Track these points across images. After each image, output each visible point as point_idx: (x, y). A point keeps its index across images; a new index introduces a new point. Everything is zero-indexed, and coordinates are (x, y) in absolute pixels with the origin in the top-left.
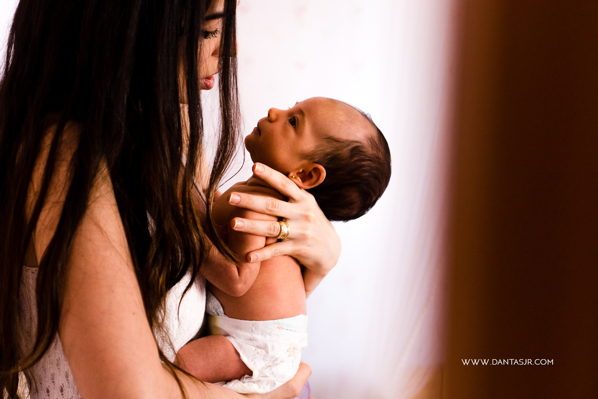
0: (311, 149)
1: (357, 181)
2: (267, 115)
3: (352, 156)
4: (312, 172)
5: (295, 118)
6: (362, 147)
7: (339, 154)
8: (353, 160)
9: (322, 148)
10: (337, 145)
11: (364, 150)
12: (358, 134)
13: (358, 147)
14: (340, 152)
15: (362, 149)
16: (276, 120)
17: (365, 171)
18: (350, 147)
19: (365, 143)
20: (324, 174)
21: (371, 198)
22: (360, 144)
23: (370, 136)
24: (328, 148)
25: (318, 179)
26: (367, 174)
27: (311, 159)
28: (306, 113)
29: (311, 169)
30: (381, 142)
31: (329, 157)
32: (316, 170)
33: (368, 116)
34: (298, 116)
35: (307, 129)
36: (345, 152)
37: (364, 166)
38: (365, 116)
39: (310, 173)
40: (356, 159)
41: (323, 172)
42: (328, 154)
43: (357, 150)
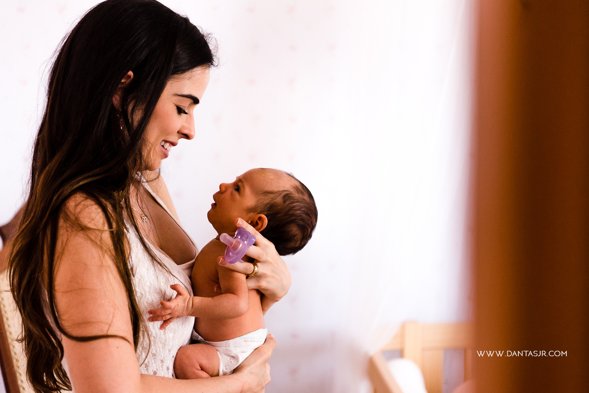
0: (254, 204)
1: (293, 218)
2: (219, 190)
3: (285, 202)
4: (258, 221)
5: (238, 186)
6: (291, 194)
7: (275, 202)
8: (286, 204)
9: (261, 201)
10: (272, 196)
11: (292, 196)
12: (286, 186)
13: (287, 194)
14: (275, 201)
15: (291, 195)
16: (226, 191)
17: (298, 210)
18: (282, 195)
19: (292, 190)
20: (266, 221)
21: (308, 230)
22: (288, 192)
23: (295, 186)
24: (267, 200)
25: (262, 225)
26: (299, 212)
27: (254, 212)
28: (244, 181)
29: (256, 218)
30: (304, 189)
31: (268, 206)
32: (260, 218)
33: (291, 175)
34: (240, 184)
35: (247, 191)
36: (279, 200)
37: (294, 207)
38: (290, 175)
39: (257, 222)
40: (288, 203)
41: (265, 219)
42: (267, 204)
43: (287, 197)
